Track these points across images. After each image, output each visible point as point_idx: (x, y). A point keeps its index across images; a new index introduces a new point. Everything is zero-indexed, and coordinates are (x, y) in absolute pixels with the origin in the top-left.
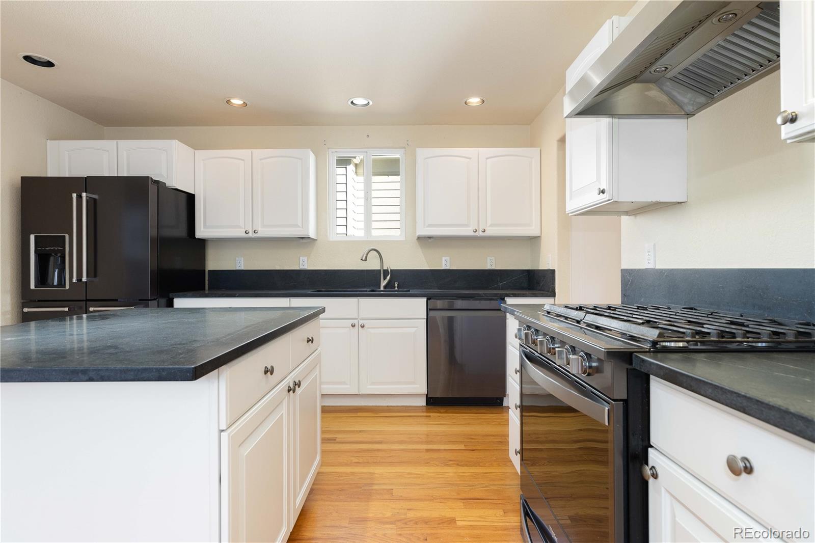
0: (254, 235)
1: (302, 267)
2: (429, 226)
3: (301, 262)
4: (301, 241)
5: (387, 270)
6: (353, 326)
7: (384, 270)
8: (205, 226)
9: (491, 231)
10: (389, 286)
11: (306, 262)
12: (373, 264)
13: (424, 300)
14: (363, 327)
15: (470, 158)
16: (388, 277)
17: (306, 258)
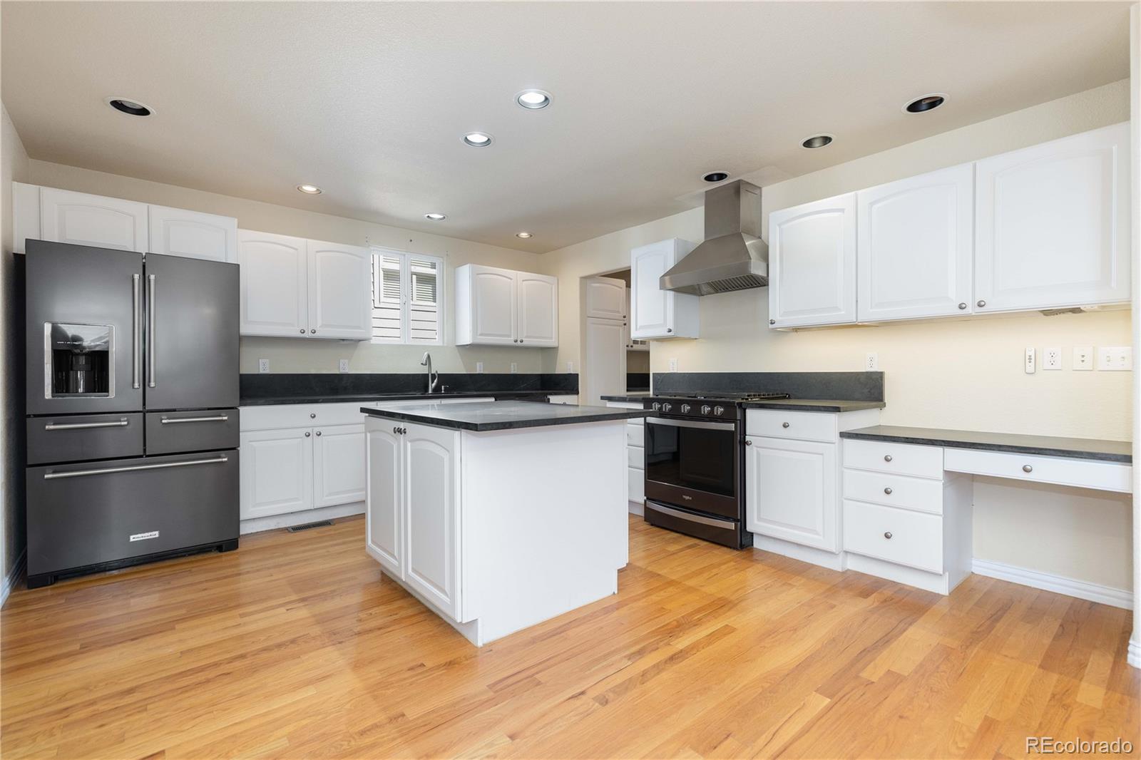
0: (311, 335)
1: (342, 371)
2: (481, 335)
3: (341, 365)
4: (342, 342)
5: (434, 374)
10: (437, 389)
11: (347, 366)
16: (435, 381)
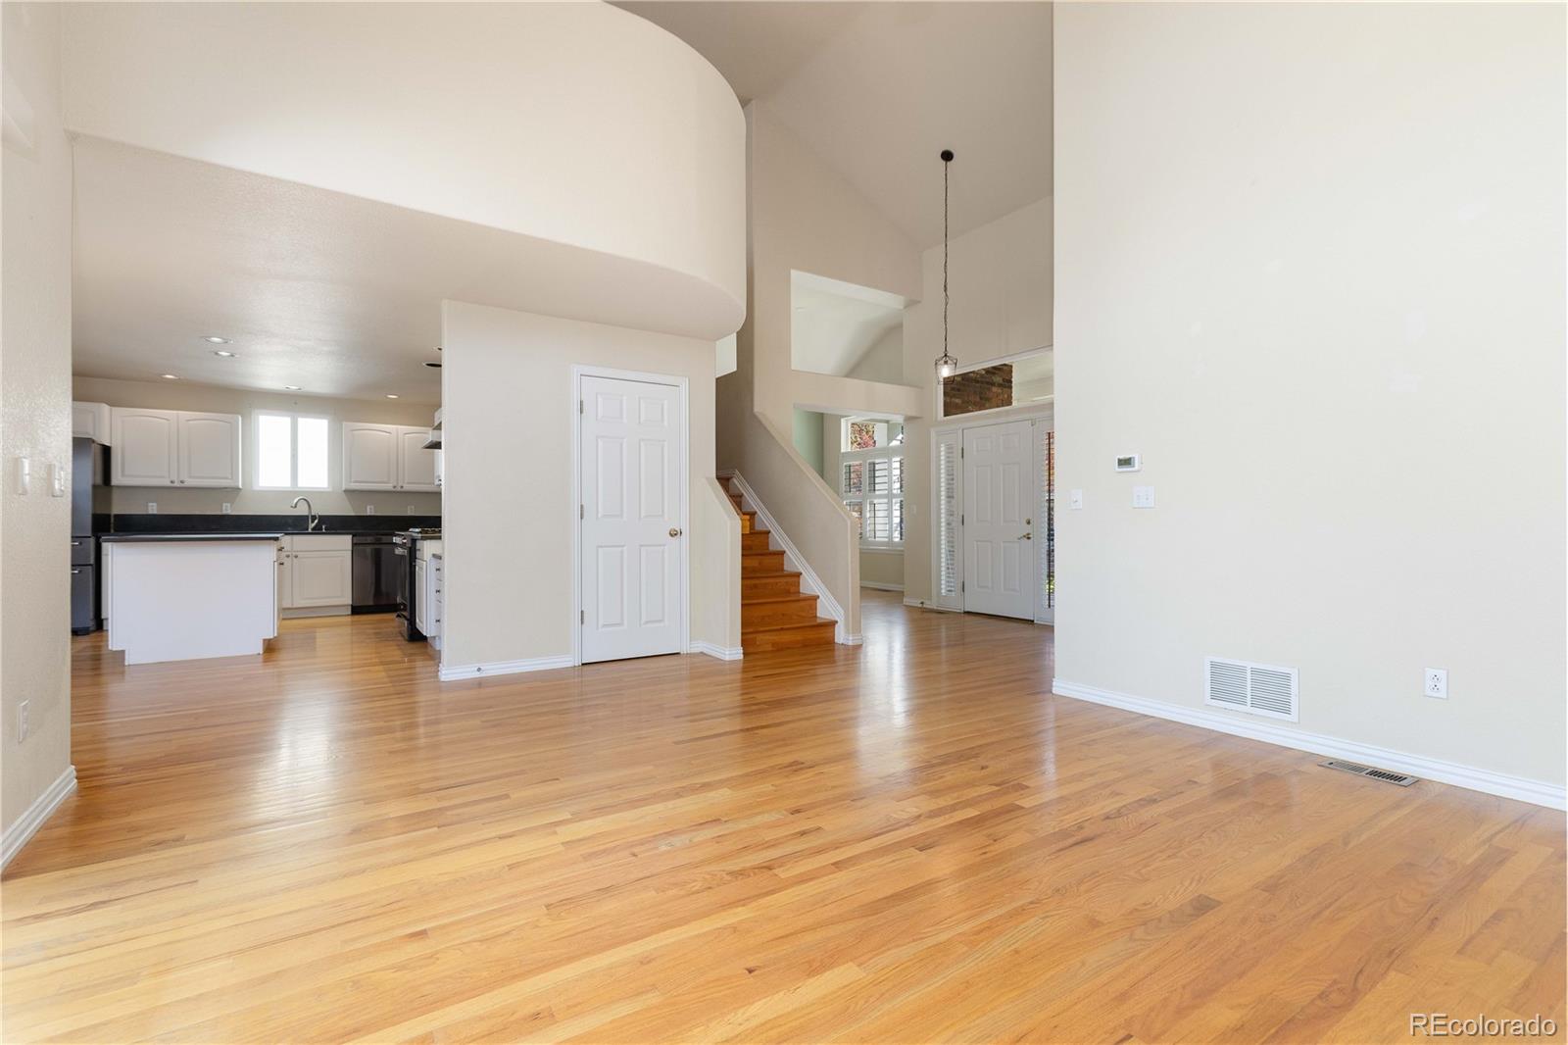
0: (182, 485)
1: (224, 512)
2: (356, 483)
3: (224, 508)
5: (315, 516)
7: (312, 516)
8: (123, 475)
10: (317, 528)
11: (229, 508)
12: (302, 511)
13: (349, 538)
14: (296, 557)
15: (388, 432)
16: (316, 521)
17: (229, 505)
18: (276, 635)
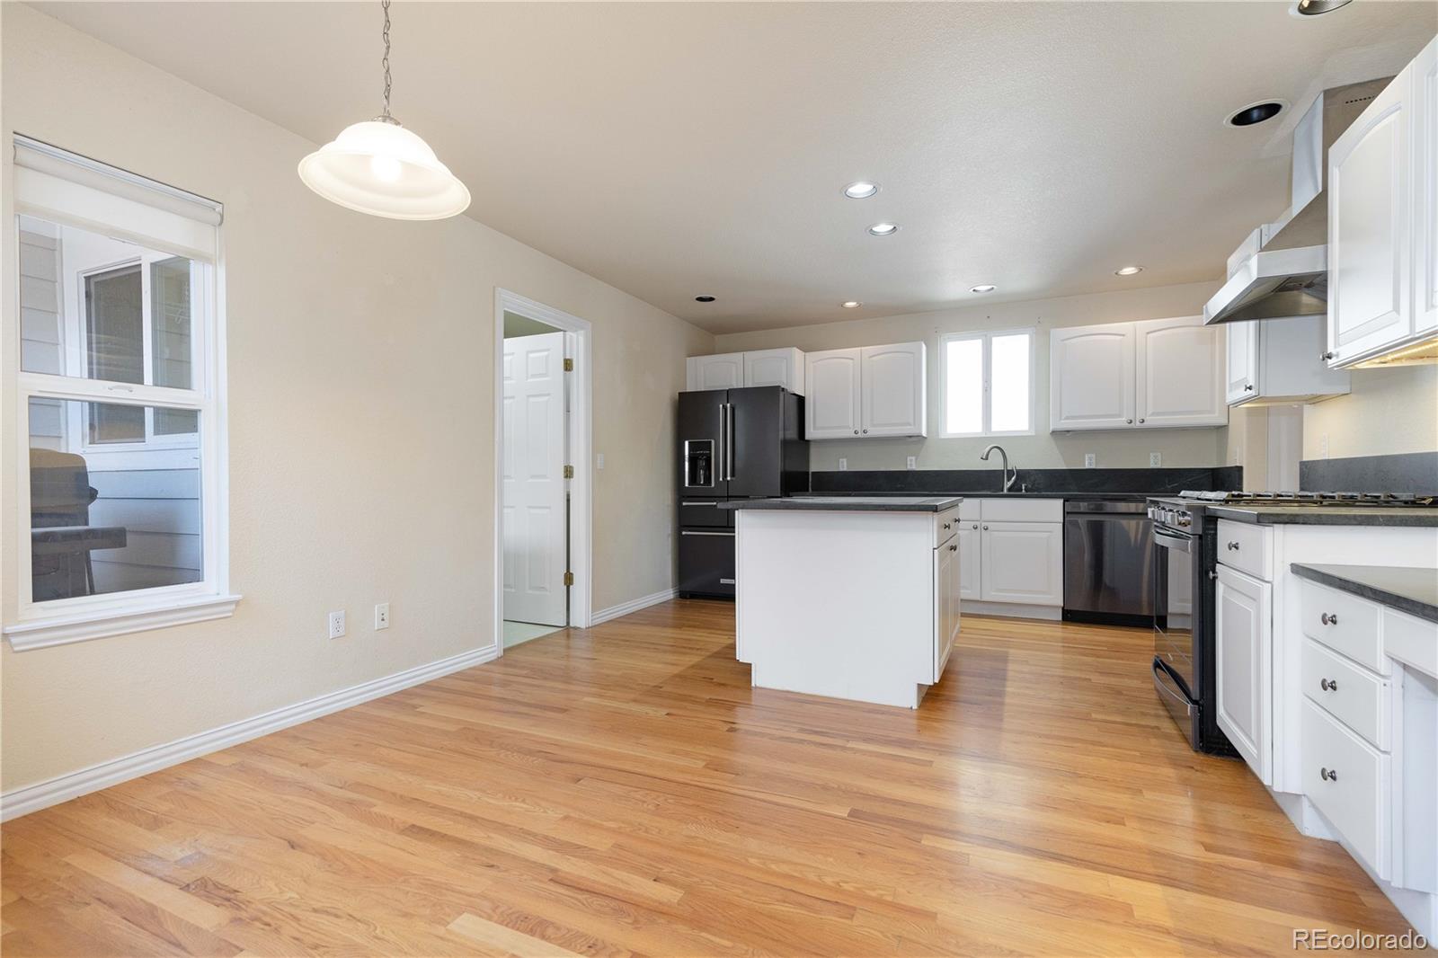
1: (909, 468)
2: (1067, 418)
3: (909, 463)
4: (912, 440)
6: (975, 528)
7: (1008, 471)
8: (815, 428)
9: (1153, 421)
10: (1014, 486)
11: (914, 463)
12: (995, 464)
13: (1060, 502)
14: (987, 529)
15: (1123, 335)
17: (913, 458)
18: (937, 681)
